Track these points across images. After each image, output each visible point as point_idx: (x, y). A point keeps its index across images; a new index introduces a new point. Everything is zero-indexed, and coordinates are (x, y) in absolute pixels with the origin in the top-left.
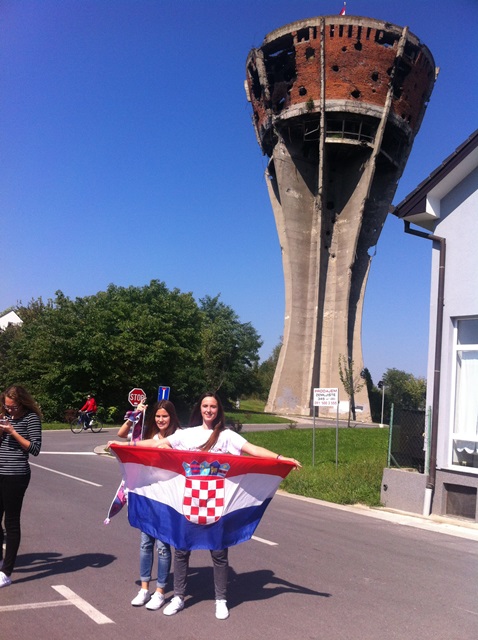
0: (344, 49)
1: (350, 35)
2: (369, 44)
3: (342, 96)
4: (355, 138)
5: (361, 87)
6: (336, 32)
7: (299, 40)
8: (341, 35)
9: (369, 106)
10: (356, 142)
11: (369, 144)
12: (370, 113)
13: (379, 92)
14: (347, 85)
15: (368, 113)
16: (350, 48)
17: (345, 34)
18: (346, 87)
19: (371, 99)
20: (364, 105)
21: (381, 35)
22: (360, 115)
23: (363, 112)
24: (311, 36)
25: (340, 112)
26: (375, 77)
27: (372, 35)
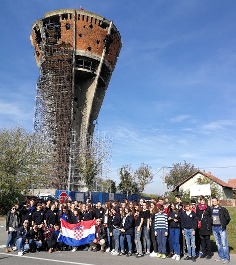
0: (84, 27)
1: (87, 21)
2: (96, 26)
3: (83, 49)
4: (89, 69)
5: (91, 46)
6: (81, 18)
7: (63, 19)
8: (83, 20)
9: (95, 55)
10: (89, 71)
11: (95, 73)
12: (96, 58)
13: (100, 49)
14: (86, 44)
15: (95, 58)
16: (88, 27)
17: (85, 19)
18: (85, 45)
19: (96, 52)
20: (93, 54)
21: (101, 23)
22: (91, 58)
23: (93, 58)
24: (69, 17)
25: (82, 56)
26: (98, 42)
27: (98, 22)
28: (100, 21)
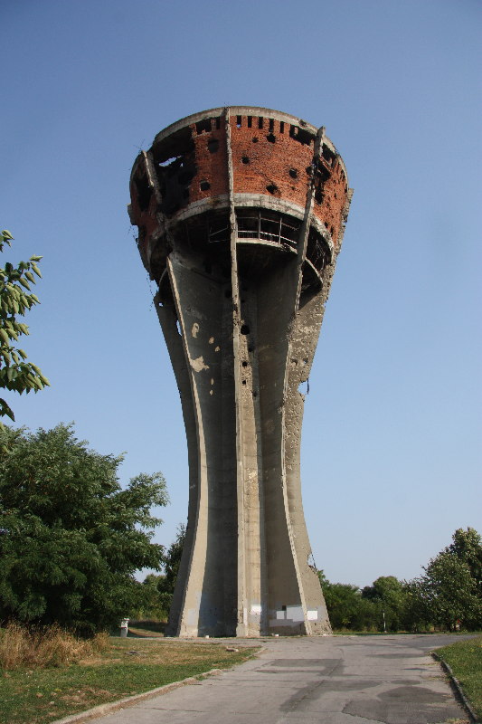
0: (255, 140)
1: (260, 127)
3: (256, 190)
4: (276, 239)
5: (278, 183)
6: (244, 122)
7: (199, 133)
8: (250, 125)
9: (288, 204)
10: (277, 245)
11: (292, 249)
13: (299, 190)
14: (260, 178)
15: (289, 212)
16: (262, 139)
17: (255, 125)
18: (259, 181)
19: (289, 197)
20: (282, 202)
21: (296, 131)
22: (278, 214)
23: (282, 210)
24: (214, 127)
25: (254, 208)
26: (293, 174)
27: (287, 130)
28: (293, 127)
